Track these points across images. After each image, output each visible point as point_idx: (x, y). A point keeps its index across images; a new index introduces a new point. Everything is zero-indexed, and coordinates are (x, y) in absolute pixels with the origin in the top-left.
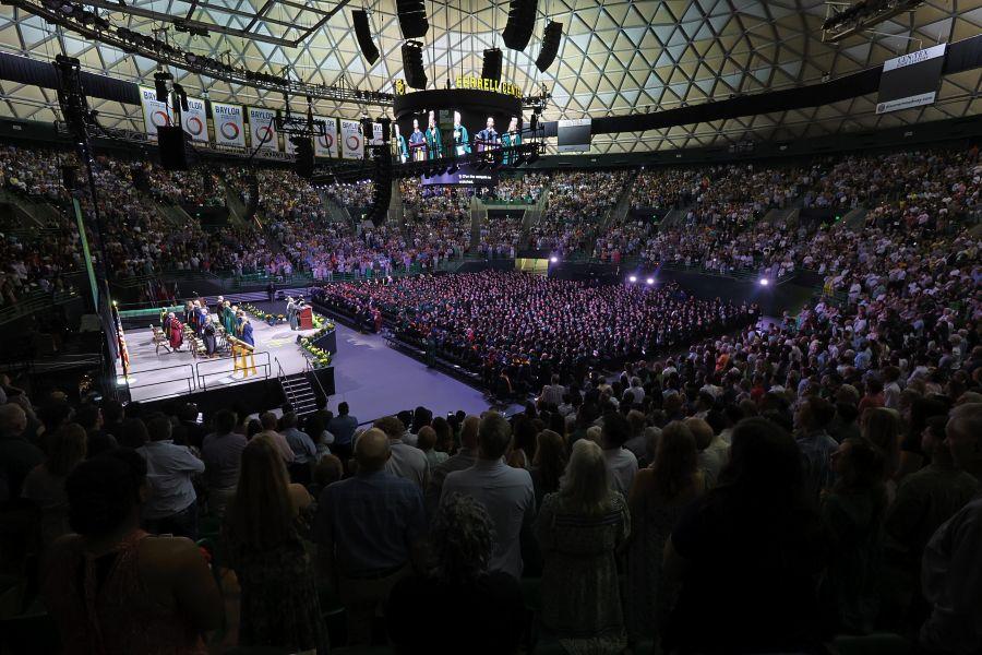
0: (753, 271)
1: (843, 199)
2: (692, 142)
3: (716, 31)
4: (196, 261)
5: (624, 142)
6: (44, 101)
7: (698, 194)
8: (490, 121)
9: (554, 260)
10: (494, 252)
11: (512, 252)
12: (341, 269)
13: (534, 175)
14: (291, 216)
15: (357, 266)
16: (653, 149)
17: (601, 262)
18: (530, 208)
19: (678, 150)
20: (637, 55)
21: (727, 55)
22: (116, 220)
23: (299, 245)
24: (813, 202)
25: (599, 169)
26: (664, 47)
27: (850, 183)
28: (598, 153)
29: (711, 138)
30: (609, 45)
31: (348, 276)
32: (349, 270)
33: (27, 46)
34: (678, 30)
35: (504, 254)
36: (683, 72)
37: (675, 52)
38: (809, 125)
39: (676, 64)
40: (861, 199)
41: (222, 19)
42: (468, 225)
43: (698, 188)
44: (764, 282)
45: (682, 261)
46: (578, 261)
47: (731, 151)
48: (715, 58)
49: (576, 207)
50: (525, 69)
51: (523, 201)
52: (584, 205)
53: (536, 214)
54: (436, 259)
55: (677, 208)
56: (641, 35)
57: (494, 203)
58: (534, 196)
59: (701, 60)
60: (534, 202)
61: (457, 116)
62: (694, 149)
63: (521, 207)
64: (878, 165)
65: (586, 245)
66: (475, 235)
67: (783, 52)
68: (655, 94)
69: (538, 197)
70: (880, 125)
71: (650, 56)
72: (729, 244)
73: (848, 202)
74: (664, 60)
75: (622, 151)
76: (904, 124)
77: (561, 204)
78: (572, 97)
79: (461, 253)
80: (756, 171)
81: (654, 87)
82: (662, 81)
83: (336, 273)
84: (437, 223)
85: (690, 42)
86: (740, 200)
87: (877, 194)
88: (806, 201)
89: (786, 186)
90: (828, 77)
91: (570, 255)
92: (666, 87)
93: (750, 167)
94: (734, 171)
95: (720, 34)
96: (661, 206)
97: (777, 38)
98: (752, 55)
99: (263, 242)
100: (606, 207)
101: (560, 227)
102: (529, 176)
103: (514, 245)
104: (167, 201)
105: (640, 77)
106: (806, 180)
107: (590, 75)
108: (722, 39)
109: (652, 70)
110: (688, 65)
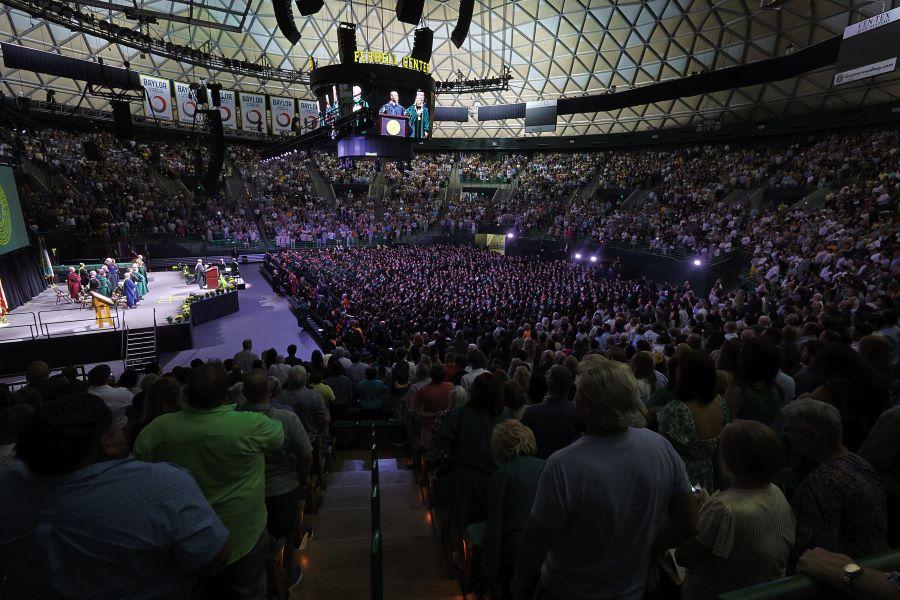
0: (690, 252)
1: (810, 179)
2: (669, 122)
3: (684, 8)
4: (172, 226)
5: (603, 122)
6: (39, 82)
7: (666, 174)
8: (395, 95)
9: (511, 236)
10: (457, 227)
11: (473, 228)
12: (303, 237)
13: (514, 156)
14: (278, 191)
15: (319, 236)
16: (631, 130)
17: (554, 240)
18: (503, 186)
19: (655, 131)
20: (607, 36)
21: (697, 32)
22: (117, 190)
23: (275, 216)
24: (779, 182)
25: (577, 151)
26: (632, 27)
27: (822, 164)
28: (577, 134)
29: (689, 119)
30: (579, 28)
31: (310, 244)
32: (310, 238)
33: (57, 43)
34: (644, 9)
35: (467, 228)
36: (654, 52)
37: (645, 32)
38: (789, 103)
39: (646, 44)
40: (829, 178)
41: (220, 17)
42: (439, 202)
43: (668, 168)
44: (697, 263)
45: (628, 240)
46: (534, 238)
47: (698, 130)
48: (684, 36)
49: (545, 186)
50: (500, 53)
51: (499, 181)
52: (553, 184)
53: (506, 192)
54: (398, 232)
55: (644, 187)
56: (609, 15)
57: (471, 181)
58: (509, 175)
59: (671, 38)
60: (509, 181)
61: (357, 90)
62: (671, 130)
63: (493, 186)
64: (858, 143)
65: (543, 222)
66: (443, 210)
67: (755, 26)
68: (629, 74)
69: (514, 176)
70: (866, 101)
71: (620, 36)
72: (678, 222)
73: (815, 182)
74: (634, 41)
75: (600, 133)
76: (893, 99)
77: (532, 184)
78: (547, 80)
79: (426, 227)
80: (731, 151)
81: (626, 68)
82: (633, 61)
83: (299, 242)
84: (410, 199)
85: (658, 21)
86: (703, 180)
87: (846, 174)
88: (772, 180)
89: (757, 166)
90: (792, 49)
91: (526, 232)
92: (639, 68)
93: (727, 147)
94: (709, 150)
95: (688, 11)
96: (628, 185)
97: (748, 12)
98: (722, 31)
99: (242, 212)
100: (576, 186)
101: (525, 205)
102: (510, 156)
103: (476, 221)
104: (171, 175)
105: (611, 57)
106: (778, 159)
107: (563, 58)
108: (690, 15)
109: (623, 51)
110: (659, 43)
